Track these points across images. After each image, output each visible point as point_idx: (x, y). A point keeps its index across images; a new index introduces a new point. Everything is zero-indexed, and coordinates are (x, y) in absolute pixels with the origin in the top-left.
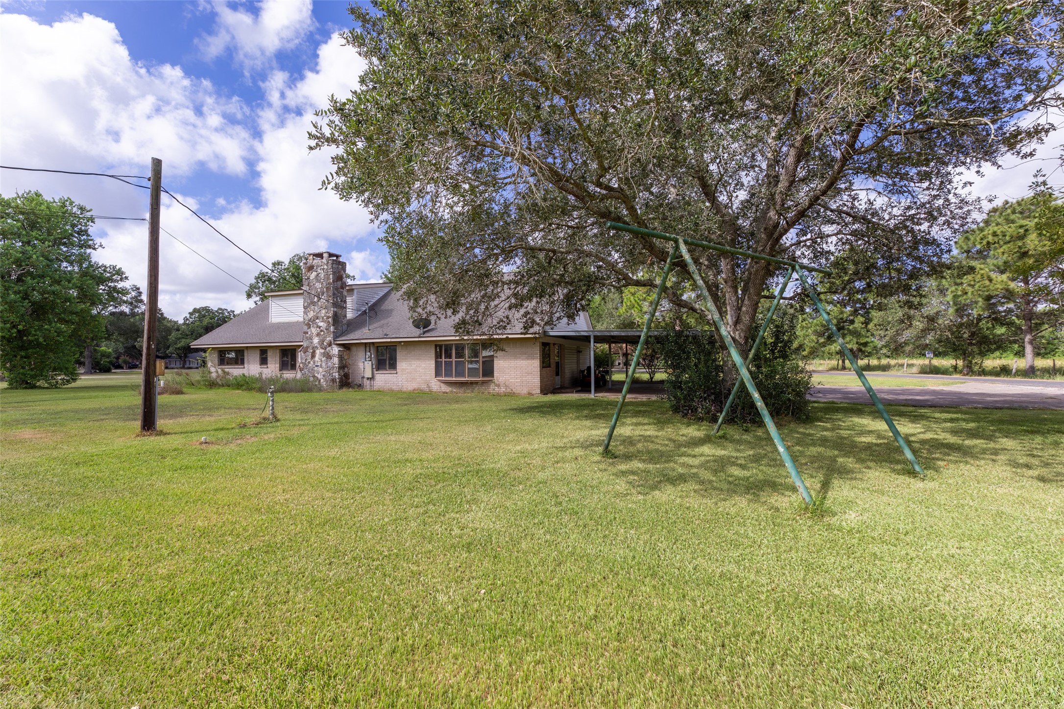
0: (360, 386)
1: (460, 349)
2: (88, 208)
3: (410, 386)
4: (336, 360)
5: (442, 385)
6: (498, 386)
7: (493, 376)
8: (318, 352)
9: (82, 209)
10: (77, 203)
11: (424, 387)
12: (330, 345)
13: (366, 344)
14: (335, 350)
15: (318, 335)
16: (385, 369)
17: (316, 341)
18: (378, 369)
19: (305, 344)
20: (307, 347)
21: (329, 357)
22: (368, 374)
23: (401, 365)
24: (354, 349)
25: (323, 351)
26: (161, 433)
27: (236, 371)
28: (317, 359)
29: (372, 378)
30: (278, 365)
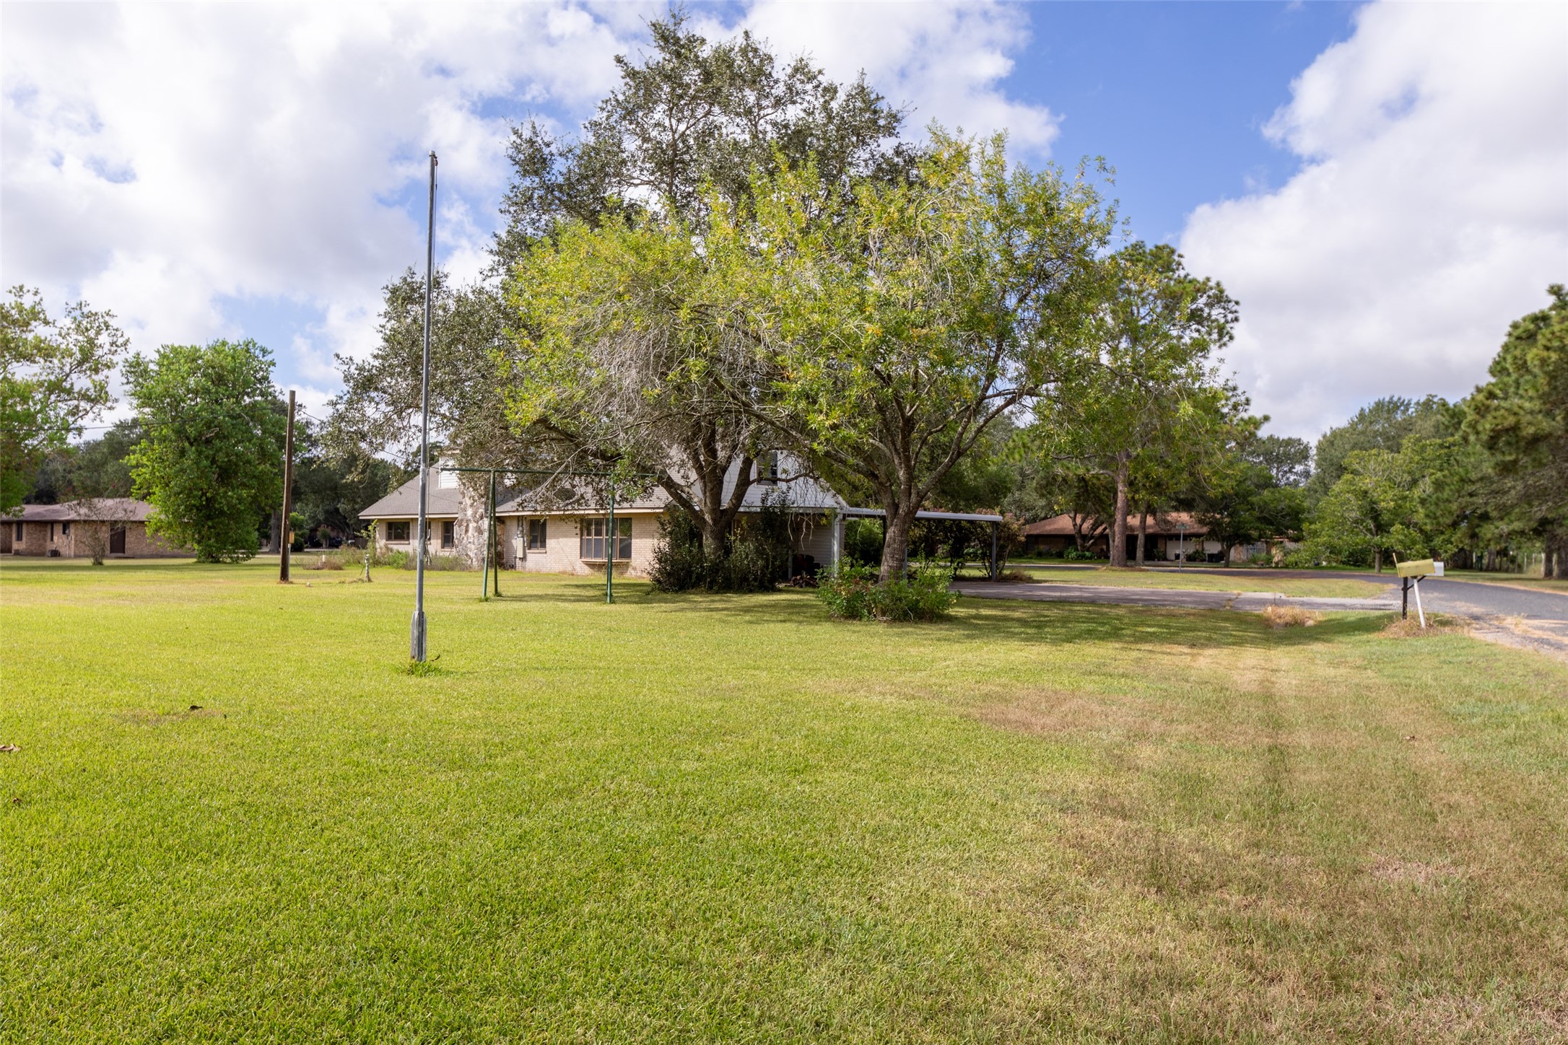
0: (513, 567)
1: (599, 523)
2: (270, 350)
3: (558, 568)
4: (486, 535)
5: (586, 567)
6: (635, 569)
7: (629, 556)
8: (471, 525)
9: (264, 351)
10: (259, 345)
11: (569, 569)
12: (482, 518)
13: (518, 517)
14: (485, 523)
15: (472, 505)
16: (536, 547)
17: (470, 512)
18: (530, 549)
19: (459, 516)
20: (462, 520)
21: (480, 531)
22: (520, 554)
23: (550, 543)
24: (508, 522)
25: (475, 525)
27: (399, 547)
28: (470, 534)
29: (524, 559)
30: (440, 541)
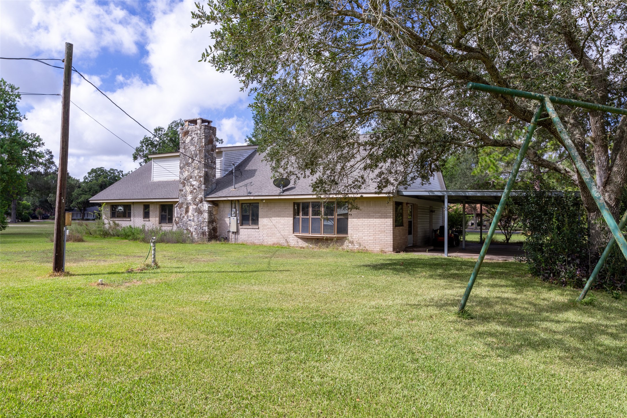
0: (226, 239)
1: (316, 205)
2: (16, 87)
3: (270, 241)
4: (206, 215)
5: (299, 240)
6: (352, 243)
7: (346, 233)
8: (191, 207)
9: (12, 87)
10: (8, 83)
11: (282, 242)
12: (201, 201)
13: (232, 201)
14: (206, 206)
15: (191, 192)
16: (248, 224)
17: (189, 197)
18: (242, 224)
19: (180, 200)
20: (182, 203)
21: (200, 212)
22: (233, 229)
23: (262, 221)
24: (221, 205)
25: (195, 207)
26: (68, 274)
27: (124, 223)
28: (190, 214)
29: (237, 233)
30: (158, 219)
